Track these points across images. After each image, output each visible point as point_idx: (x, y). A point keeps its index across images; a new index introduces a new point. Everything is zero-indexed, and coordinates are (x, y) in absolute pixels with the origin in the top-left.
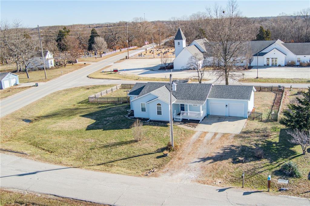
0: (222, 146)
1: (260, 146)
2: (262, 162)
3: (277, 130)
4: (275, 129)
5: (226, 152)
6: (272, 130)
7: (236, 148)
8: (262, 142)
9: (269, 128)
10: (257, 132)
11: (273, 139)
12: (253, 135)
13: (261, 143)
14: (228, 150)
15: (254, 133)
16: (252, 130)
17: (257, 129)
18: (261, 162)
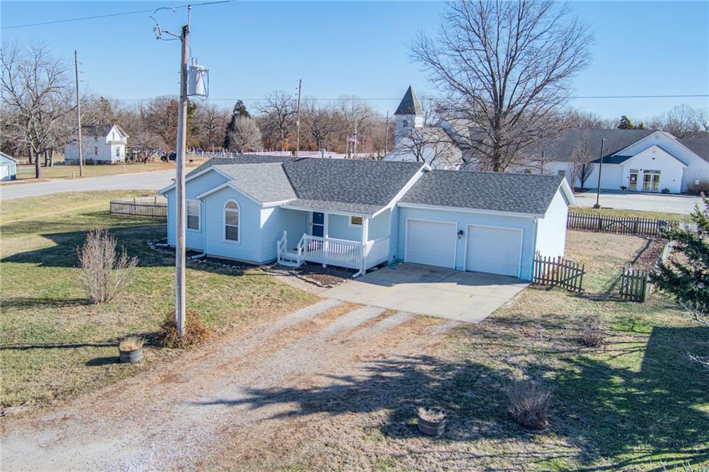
0: (381, 355)
1: (549, 375)
2: (537, 448)
3: (636, 329)
4: (631, 325)
5: (383, 378)
6: (615, 327)
7: (435, 370)
8: (565, 364)
9: (607, 318)
10: (550, 323)
11: (614, 357)
12: (532, 331)
13: (556, 363)
14: (399, 371)
15: (539, 326)
16: (536, 317)
17: (557, 317)
18: (531, 447)
